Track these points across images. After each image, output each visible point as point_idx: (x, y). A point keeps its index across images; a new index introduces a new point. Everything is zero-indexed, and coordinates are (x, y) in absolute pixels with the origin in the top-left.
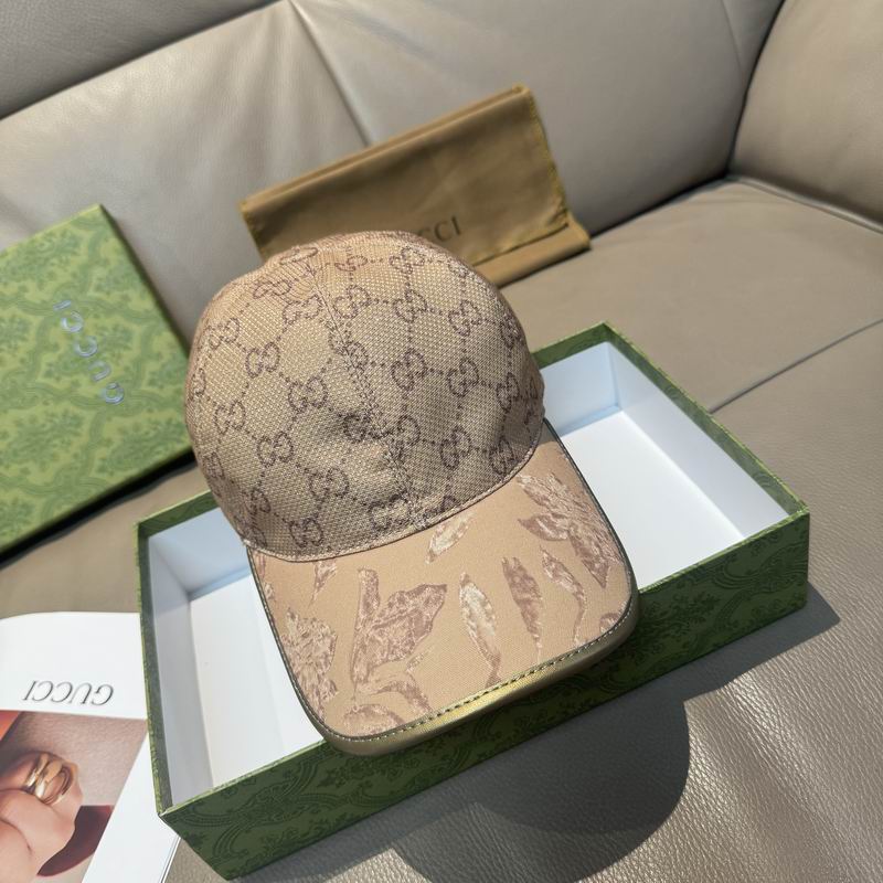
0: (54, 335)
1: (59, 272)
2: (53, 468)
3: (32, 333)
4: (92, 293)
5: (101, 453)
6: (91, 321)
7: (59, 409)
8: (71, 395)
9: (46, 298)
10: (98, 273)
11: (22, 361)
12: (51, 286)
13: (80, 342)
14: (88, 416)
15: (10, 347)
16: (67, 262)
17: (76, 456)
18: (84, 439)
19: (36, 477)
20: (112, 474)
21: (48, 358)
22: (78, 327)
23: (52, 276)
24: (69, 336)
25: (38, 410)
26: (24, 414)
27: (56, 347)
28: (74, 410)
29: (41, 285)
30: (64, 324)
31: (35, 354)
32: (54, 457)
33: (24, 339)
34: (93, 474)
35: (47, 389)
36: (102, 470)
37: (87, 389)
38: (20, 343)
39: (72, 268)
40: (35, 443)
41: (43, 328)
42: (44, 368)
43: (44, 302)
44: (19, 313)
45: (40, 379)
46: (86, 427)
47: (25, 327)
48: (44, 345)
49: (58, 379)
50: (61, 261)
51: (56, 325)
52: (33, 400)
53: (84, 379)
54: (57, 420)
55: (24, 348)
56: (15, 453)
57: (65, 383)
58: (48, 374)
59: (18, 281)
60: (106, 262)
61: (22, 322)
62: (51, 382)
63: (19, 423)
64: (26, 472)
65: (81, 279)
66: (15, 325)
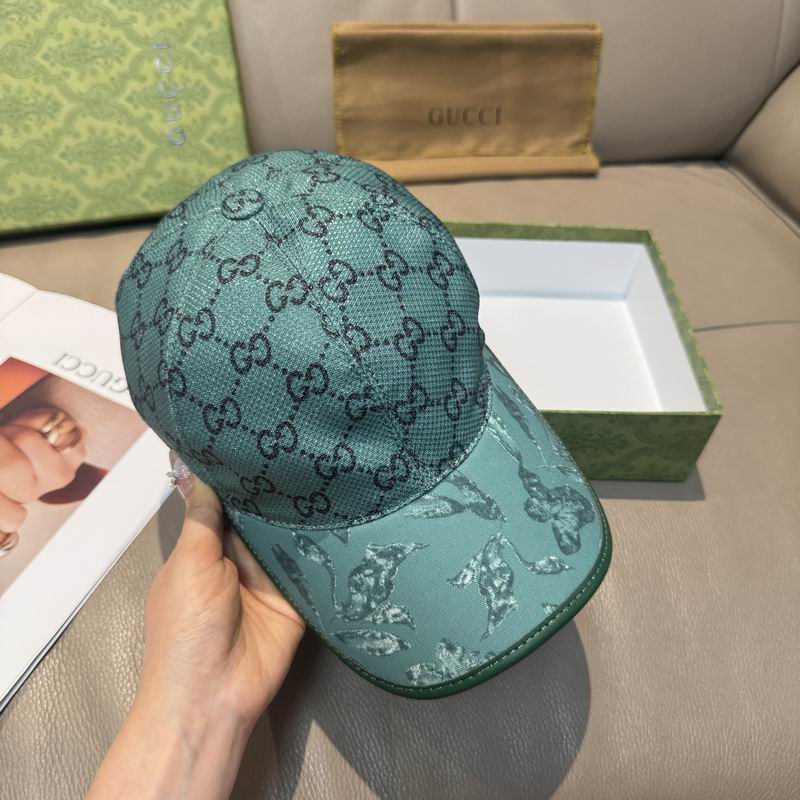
0: (146, 69)
1: (168, 17)
2: (107, 177)
3: (128, 60)
4: (188, 46)
5: (149, 181)
6: (179, 70)
7: (128, 131)
8: (142, 123)
9: (150, 35)
10: (200, 31)
11: (112, 79)
12: (157, 25)
13: (164, 83)
14: (150, 146)
15: (106, 63)
16: (177, 11)
17: (129, 176)
18: (140, 164)
19: (91, 180)
20: (152, 202)
21: (134, 85)
22: (167, 69)
23: (161, 17)
24: (158, 74)
25: (111, 126)
26: (99, 124)
27: (144, 79)
28: (140, 136)
29: (149, 22)
30: (157, 62)
31: (124, 77)
32: (111, 169)
33: (119, 61)
34: (138, 196)
35: (124, 111)
36: (146, 195)
37: (156, 124)
38: (115, 64)
39: (180, 18)
40: (99, 152)
41: (139, 59)
42: (128, 92)
43: (147, 37)
44: (124, 38)
45: (122, 101)
46: (144, 156)
47: (124, 51)
48: (134, 73)
49: (136, 107)
50: (173, 8)
51: (150, 60)
52: (110, 116)
53: (157, 115)
54: (123, 140)
55: (118, 68)
56: (80, 154)
57: (140, 112)
58: (130, 99)
59: (132, 10)
60: (209, 25)
61: (123, 46)
62: (129, 107)
63: (91, 130)
64: (84, 172)
65: (184, 30)
66: (117, 47)
